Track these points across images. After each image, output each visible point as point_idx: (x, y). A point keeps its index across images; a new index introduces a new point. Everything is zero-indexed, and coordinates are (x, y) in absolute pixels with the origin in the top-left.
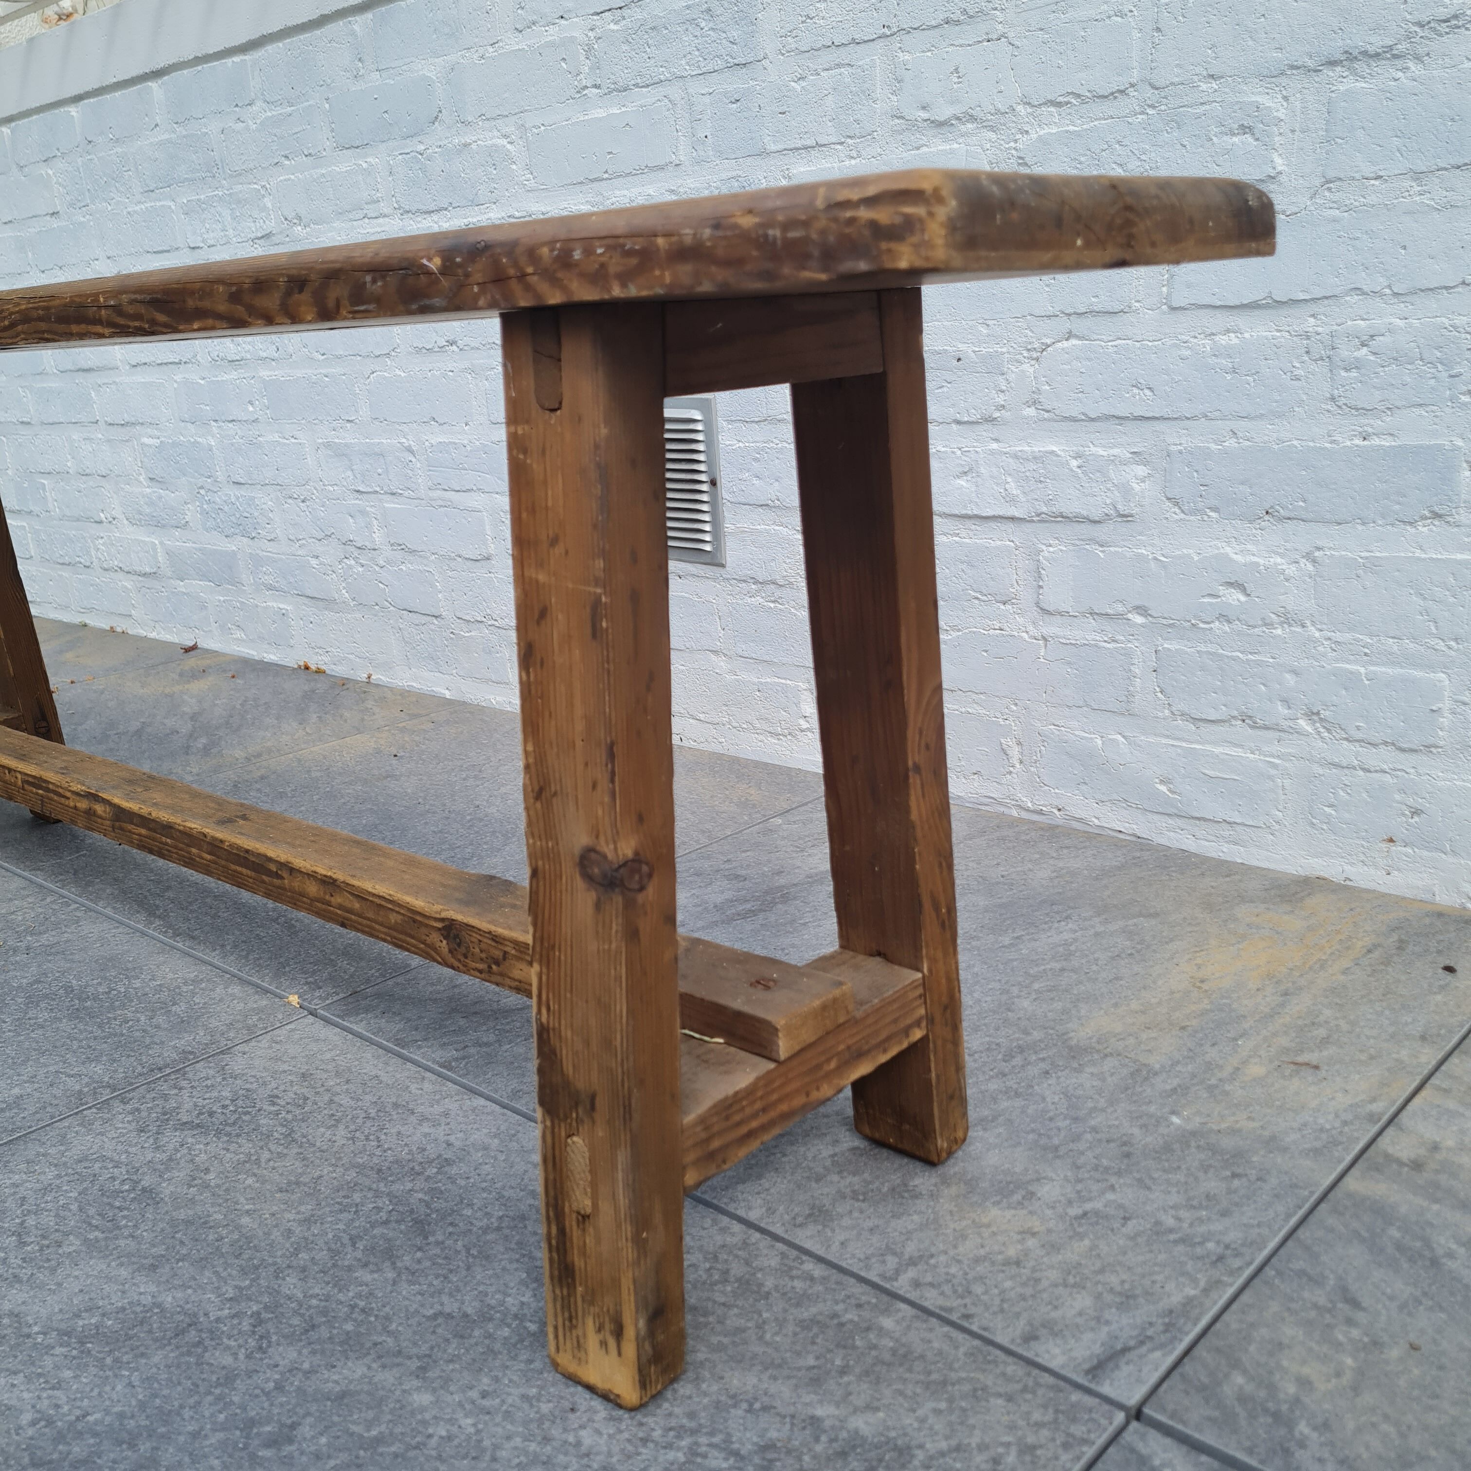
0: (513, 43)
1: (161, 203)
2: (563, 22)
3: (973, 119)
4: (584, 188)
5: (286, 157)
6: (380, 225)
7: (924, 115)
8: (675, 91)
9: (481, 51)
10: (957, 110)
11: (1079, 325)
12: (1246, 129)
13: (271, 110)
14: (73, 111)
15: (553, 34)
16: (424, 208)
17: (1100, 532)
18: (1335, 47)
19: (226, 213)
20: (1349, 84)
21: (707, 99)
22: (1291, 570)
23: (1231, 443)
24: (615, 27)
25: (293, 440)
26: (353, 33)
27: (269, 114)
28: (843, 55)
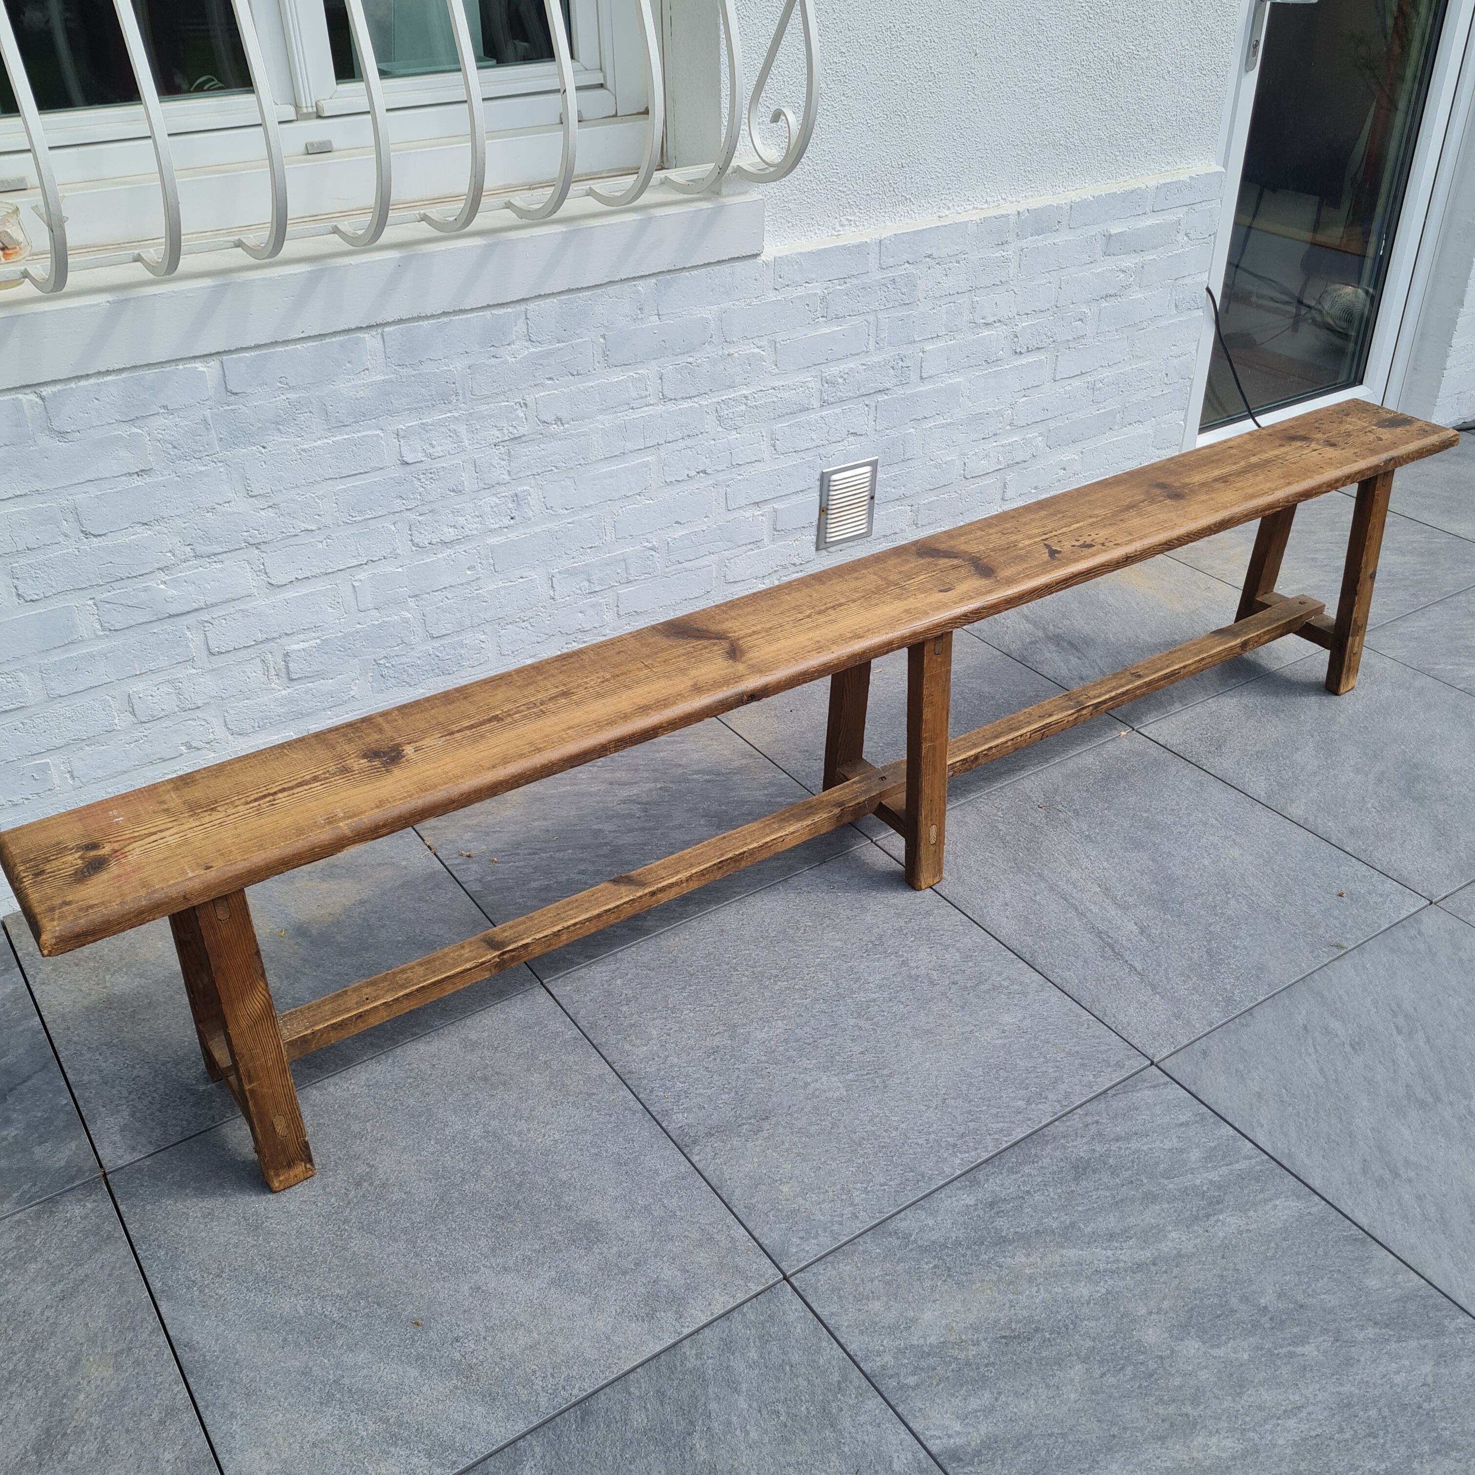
0: (772, 296)
1: (364, 433)
2: (807, 285)
3: (1000, 321)
4: (810, 369)
5: (550, 379)
6: (645, 412)
7: (983, 321)
8: (871, 318)
9: (748, 301)
10: (995, 319)
11: (1027, 393)
12: (1080, 320)
13: (534, 347)
14: (200, 366)
15: (801, 291)
16: (688, 396)
17: (1026, 465)
18: (1104, 293)
19: (462, 429)
20: (1104, 304)
21: (887, 320)
22: (1077, 458)
23: (1067, 421)
24: (839, 287)
25: (521, 580)
26: (638, 292)
27: (533, 350)
28: (951, 298)
